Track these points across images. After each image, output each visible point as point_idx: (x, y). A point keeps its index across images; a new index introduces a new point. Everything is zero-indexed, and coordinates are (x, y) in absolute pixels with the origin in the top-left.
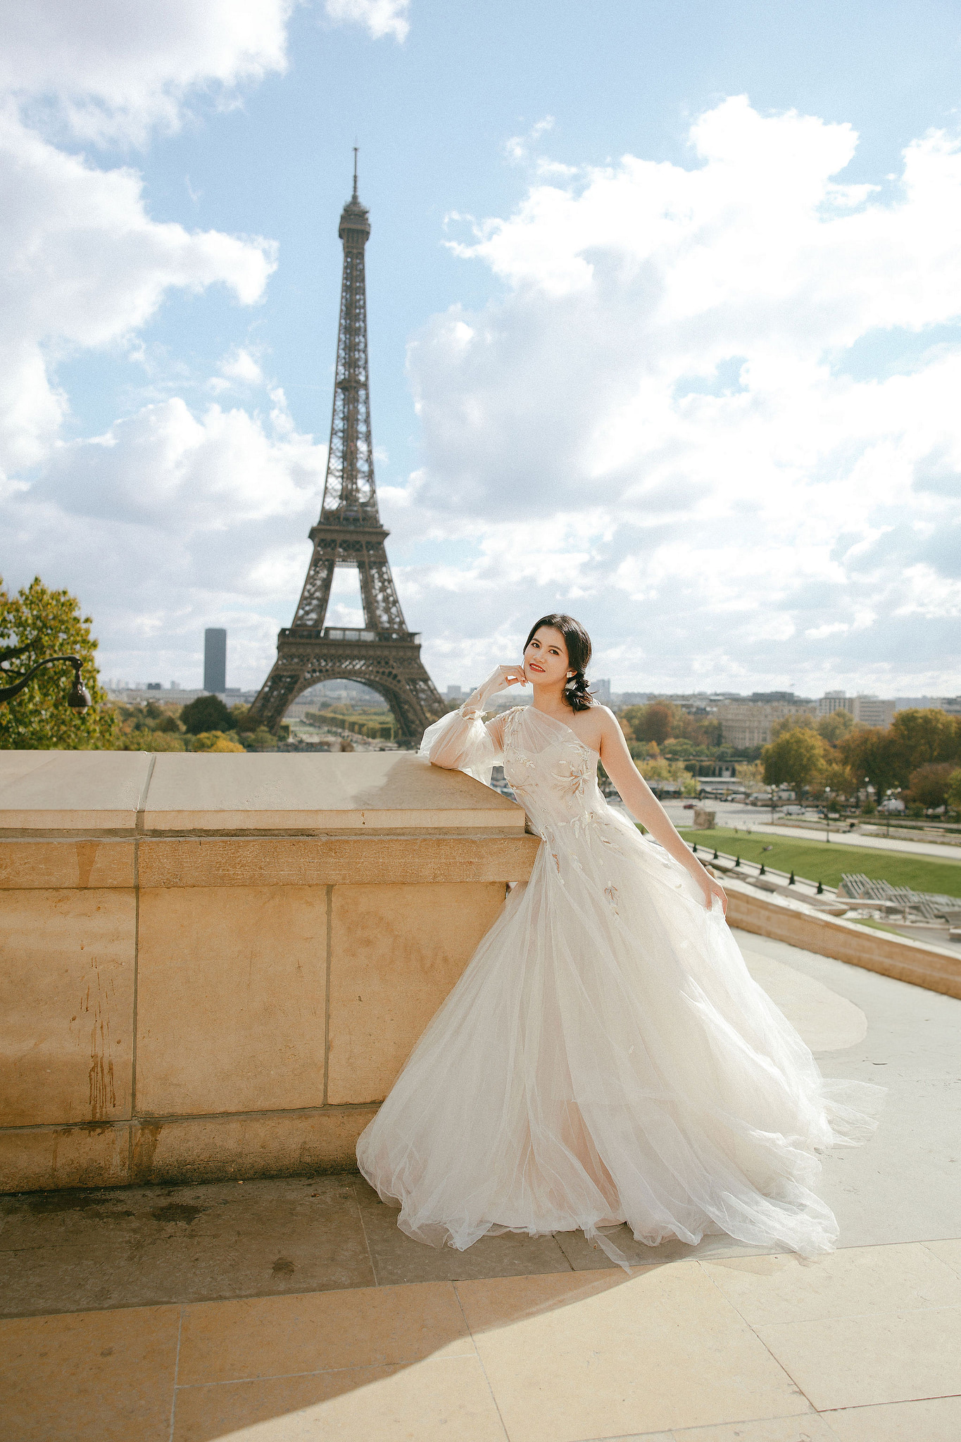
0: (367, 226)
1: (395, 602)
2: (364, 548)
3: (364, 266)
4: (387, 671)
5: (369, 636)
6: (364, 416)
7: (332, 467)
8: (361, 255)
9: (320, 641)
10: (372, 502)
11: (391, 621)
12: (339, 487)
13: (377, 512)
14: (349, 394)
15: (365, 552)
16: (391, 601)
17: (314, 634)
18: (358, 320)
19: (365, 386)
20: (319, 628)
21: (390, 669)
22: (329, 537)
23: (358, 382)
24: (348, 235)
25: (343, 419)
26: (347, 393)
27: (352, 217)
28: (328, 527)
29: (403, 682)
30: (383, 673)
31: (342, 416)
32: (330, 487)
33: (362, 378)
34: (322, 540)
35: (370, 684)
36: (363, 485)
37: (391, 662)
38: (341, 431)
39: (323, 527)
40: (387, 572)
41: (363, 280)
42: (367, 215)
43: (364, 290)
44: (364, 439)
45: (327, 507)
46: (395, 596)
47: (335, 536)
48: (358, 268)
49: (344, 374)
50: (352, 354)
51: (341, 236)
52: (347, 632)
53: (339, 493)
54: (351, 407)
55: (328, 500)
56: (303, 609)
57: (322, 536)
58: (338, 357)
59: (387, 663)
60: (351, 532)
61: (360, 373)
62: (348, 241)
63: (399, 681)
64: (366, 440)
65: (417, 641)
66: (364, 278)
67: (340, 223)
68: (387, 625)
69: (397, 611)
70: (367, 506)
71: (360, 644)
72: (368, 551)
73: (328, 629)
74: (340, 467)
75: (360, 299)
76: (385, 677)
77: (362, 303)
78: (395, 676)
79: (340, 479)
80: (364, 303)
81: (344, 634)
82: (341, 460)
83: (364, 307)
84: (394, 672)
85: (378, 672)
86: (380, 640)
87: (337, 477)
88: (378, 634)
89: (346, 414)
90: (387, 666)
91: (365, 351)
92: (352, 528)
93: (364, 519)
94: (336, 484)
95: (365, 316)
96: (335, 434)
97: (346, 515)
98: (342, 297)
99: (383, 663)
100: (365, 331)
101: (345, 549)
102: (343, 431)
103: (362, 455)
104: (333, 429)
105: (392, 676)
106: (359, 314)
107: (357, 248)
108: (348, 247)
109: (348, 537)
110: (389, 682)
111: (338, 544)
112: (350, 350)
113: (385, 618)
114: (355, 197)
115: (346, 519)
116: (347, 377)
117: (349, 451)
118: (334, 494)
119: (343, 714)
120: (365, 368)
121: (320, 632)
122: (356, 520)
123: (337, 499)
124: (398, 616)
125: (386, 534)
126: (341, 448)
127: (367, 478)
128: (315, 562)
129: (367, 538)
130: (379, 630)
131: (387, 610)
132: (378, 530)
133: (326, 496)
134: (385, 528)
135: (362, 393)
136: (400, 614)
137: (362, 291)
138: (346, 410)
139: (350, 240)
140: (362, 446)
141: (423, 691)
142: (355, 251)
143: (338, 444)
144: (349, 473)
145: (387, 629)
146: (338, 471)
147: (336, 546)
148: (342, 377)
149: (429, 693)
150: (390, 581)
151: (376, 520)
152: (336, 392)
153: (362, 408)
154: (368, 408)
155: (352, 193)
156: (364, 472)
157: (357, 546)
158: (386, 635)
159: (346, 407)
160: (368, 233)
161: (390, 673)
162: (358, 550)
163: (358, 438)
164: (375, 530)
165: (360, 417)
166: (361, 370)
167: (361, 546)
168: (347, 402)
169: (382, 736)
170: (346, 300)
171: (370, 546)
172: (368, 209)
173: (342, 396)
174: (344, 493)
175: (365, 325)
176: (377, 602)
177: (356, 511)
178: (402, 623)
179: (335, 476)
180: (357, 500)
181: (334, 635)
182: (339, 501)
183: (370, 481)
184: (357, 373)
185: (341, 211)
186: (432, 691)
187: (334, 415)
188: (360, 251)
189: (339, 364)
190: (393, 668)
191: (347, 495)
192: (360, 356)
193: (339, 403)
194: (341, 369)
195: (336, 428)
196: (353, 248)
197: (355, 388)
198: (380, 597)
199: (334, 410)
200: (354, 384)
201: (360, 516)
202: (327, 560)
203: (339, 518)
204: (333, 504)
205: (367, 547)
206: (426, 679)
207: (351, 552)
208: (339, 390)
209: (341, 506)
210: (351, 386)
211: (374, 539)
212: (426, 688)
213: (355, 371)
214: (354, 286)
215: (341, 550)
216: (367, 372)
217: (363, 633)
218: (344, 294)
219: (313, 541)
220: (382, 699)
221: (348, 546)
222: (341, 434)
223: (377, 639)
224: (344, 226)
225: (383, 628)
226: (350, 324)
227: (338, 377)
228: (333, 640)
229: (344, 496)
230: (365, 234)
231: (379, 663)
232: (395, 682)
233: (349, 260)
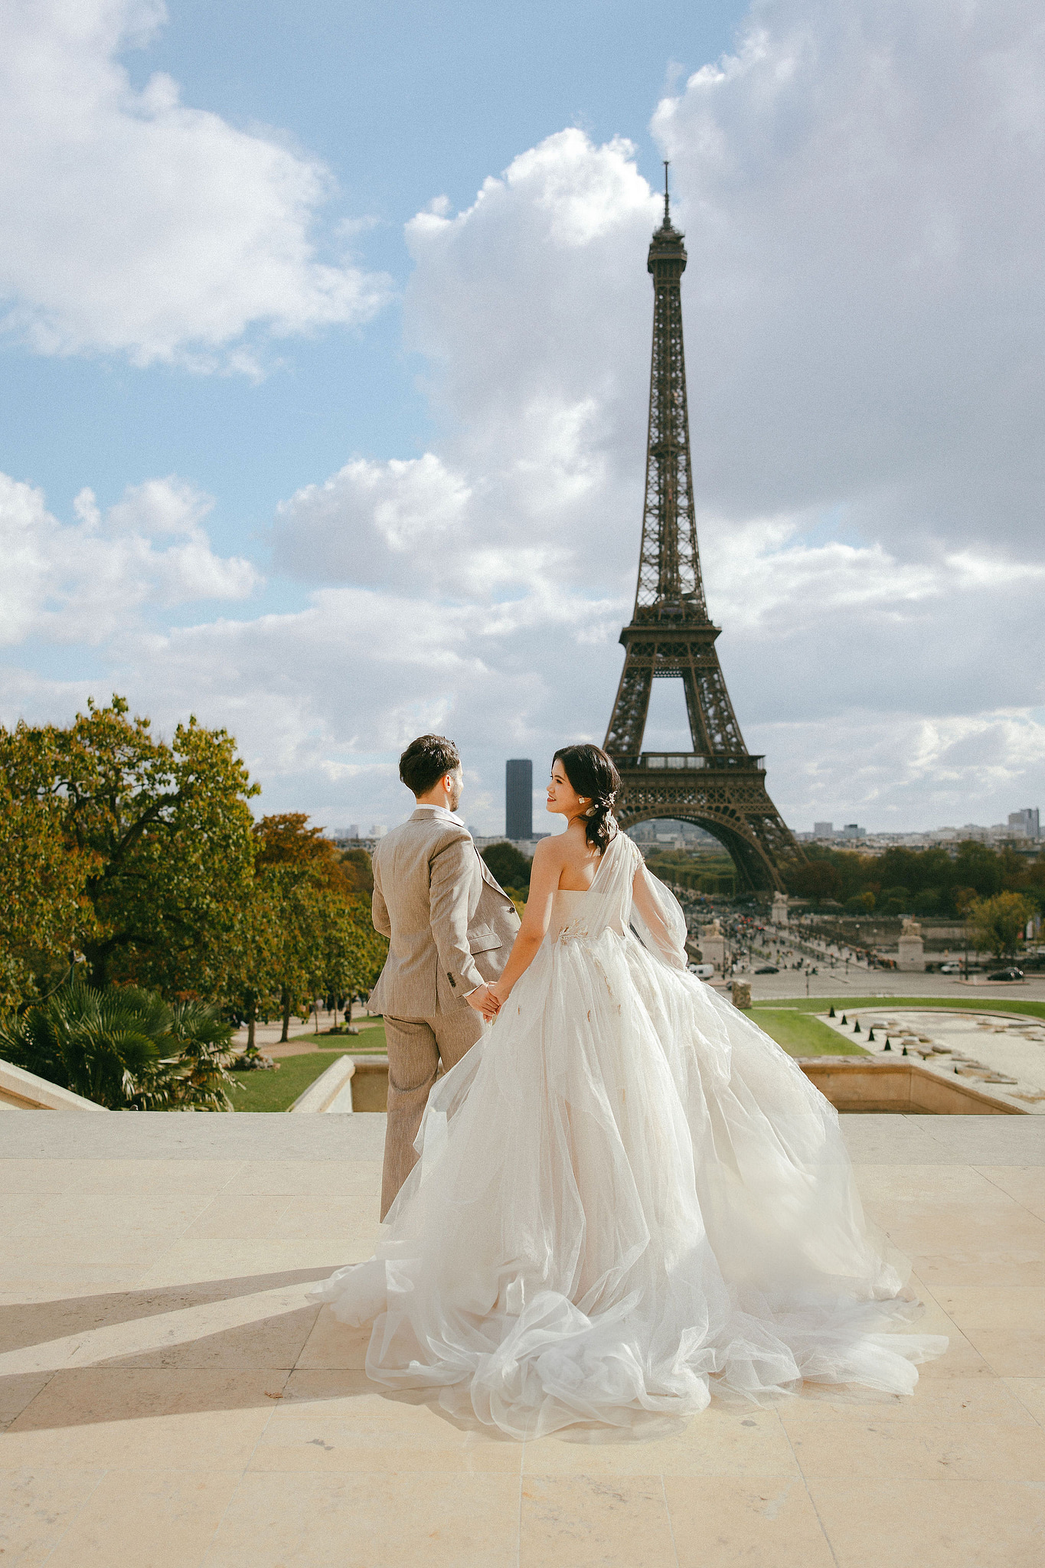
0: (682, 254)
1: (731, 718)
2: (689, 651)
3: (680, 303)
4: (722, 806)
5: (697, 762)
6: (685, 486)
7: (647, 553)
8: (675, 291)
9: (637, 771)
10: (698, 592)
11: (726, 741)
12: (656, 577)
13: (704, 605)
14: (665, 462)
15: (690, 656)
16: (727, 717)
17: (630, 761)
18: (674, 369)
19: (686, 448)
20: (635, 755)
21: (726, 804)
22: (644, 640)
23: (676, 445)
24: (659, 268)
25: (658, 493)
26: (662, 461)
27: (664, 245)
28: (644, 628)
29: (743, 820)
30: (718, 809)
31: (657, 488)
32: (644, 578)
33: (682, 440)
34: (637, 645)
35: (702, 823)
36: (686, 572)
37: (727, 794)
38: (657, 509)
39: (636, 628)
40: (719, 680)
41: (679, 321)
42: (683, 240)
43: (681, 332)
44: (685, 515)
45: (641, 603)
46: (729, 710)
47: (651, 639)
48: (673, 306)
49: (659, 437)
50: (668, 412)
51: (650, 270)
52: (669, 759)
53: (656, 585)
54: (668, 476)
55: (643, 593)
56: (615, 731)
57: (636, 639)
58: (650, 416)
59: (721, 796)
60: (672, 632)
61: (679, 434)
62: (659, 275)
63: (738, 819)
64: (688, 516)
65: (760, 765)
66: (680, 317)
67: (650, 254)
68: (720, 747)
69: (734, 728)
70: (692, 598)
71: (686, 773)
72: (695, 655)
73: (646, 755)
74: (656, 552)
75: (676, 344)
76: (719, 814)
77: (678, 347)
78: (733, 812)
79: (656, 568)
80: (682, 348)
81: (666, 762)
82: (658, 543)
83: (681, 353)
84: (731, 807)
85: (710, 808)
86: (712, 767)
87: (652, 565)
88: (708, 760)
89: (662, 486)
90: (721, 800)
91: (684, 407)
92: (672, 627)
93: (688, 615)
94: (652, 574)
95: (683, 364)
96: (649, 512)
97: (665, 611)
98: (654, 344)
99: (717, 796)
100: (684, 382)
101: (665, 655)
102: (658, 508)
103: (683, 536)
104: (646, 506)
105: (729, 812)
106: (675, 362)
107: (671, 282)
108: (659, 282)
109: (668, 639)
110: (724, 820)
111: (656, 648)
112: (665, 407)
113: (718, 738)
114: (667, 221)
115: (666, 616)
116: (662, 440)
117: (667, 531)
118: (651, 586)
119: (675, 863)
120: (685, 427)
121: (635, 759)
122: (678, 617)
123: (654, 592)
124: (735, 736)
125: (716, 633)
126: (657, 528)
127: (690, 564)
128: (629, 673)
129: (693, 639)
130: (712, 754)
131: (721, 727)
132: (708, 627)
133: (640, 589)
134: (715, 624)
135: (682, 458)
136: (737, 732)
137: (679, 334)
138: (662, 481)
139: (662, 272)
140: (683, 524)
141: (770, 831)
142: (668, 286)
143: (653, 523)
144: (668, 561)
145: (721, 752)
146: (654, 557)
147: (653, 651)
148: (656, 441)
149: (778, 833)
150: (723, 691)
151: (704, 615)
152: (648, 460)
153: (682, 477)
154: (689, 477)
155: (664, 216)
156: (686, 557)
157: (681, 649)
158: (720, 761)
159: (662, 477)
160: (684, 262)
161: (726, 808)
162: (682, 654)
163: (677, 515)
164: (701, 628)
165: (679, 488)
166: (679, 430)
167: (685, 649)
168: (662, 471)
169: (721, 891)
170: (659, 346)
171: (696, 648)
172: (682, 233)
173: (657, 465)
174: (663, 584)
175: (684, 374)
176: (708, 718)
177: (678, 606)
178: (740, 743)
179: (651, 564)
180: (678, 592)
181: (654, 763)
182: (656, 595)
183: (695, 566)
184: (674, 434)
185: (650, 240)
186: (784, 830)
187: (647, 489)
188: (674, 285)
189: (653, 425)
190: (729, 802)
191: (668, 587)
192: (678, 413)
193: (653, 473)
194: (655, 432)
195: (651, 505)
196: (665, 282)
197: (672, 452)
198: (711, 712)
199: (647, 483)
200: (672, 449)
201: (683, 611)
202: (643, 669)
203: (656, 616)
204: (649, 598)
205: (692, 650)
206: (774, 816)
207: (672, 657)
208: (653, 458)
209: (659, 600)
210: (667, 452)
211: (701, 639)
212: (774, 826)
213: (671, 433)
214: (668, 328)
215: (660, 655)
216: (687, 432)
217: (690, 759)
218: (656, 339)
219: (625, 647)
220: (719, 843)
221: (668, 650)
222: (656, 512)
223: (708, 765)
224: (655, 256)
225: (716, 751)
226: (664, 375)
227: (651, 442)
228: (651, 769)
229: (662, 588)
230: (681, 264)
231: (711, 796)
232: (733, 820)
233: (661, 297)
